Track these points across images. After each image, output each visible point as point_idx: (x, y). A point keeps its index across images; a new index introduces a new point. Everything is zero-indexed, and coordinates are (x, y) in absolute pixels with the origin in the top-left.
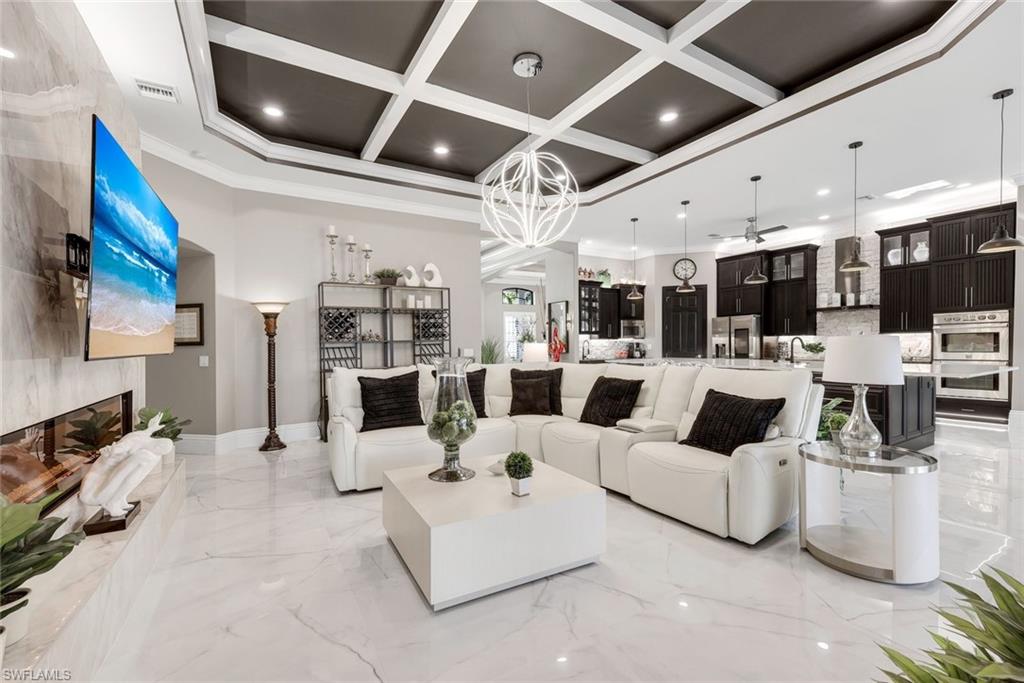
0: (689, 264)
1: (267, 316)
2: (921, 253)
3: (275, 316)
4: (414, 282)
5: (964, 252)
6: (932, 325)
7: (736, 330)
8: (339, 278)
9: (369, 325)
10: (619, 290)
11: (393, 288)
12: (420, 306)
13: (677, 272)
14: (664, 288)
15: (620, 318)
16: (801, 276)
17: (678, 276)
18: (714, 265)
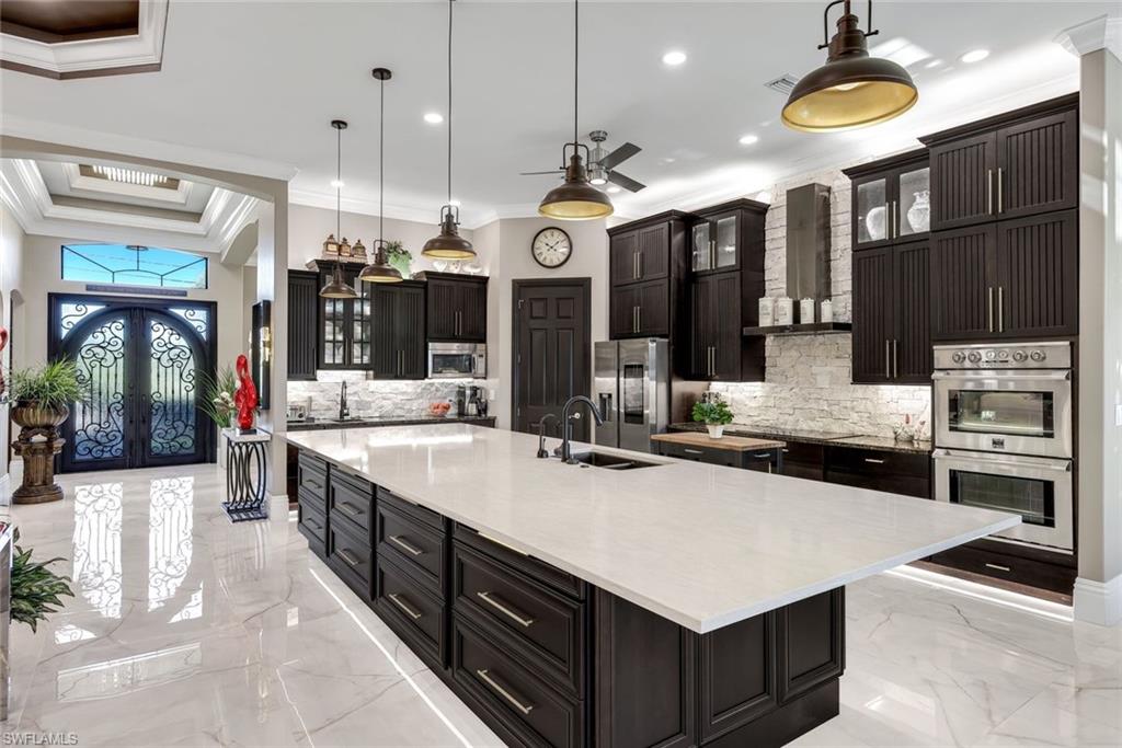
0: (558, 236)
2: (918, 216)
5: (985, 209)
6: (932, 370)
7: (626, 367)
10: (425, 285)
13: (537, 252)
14: (515, 282)
15: (427, 339)
16: (734, 263)
17: (541, 260)
18: (605, 239)
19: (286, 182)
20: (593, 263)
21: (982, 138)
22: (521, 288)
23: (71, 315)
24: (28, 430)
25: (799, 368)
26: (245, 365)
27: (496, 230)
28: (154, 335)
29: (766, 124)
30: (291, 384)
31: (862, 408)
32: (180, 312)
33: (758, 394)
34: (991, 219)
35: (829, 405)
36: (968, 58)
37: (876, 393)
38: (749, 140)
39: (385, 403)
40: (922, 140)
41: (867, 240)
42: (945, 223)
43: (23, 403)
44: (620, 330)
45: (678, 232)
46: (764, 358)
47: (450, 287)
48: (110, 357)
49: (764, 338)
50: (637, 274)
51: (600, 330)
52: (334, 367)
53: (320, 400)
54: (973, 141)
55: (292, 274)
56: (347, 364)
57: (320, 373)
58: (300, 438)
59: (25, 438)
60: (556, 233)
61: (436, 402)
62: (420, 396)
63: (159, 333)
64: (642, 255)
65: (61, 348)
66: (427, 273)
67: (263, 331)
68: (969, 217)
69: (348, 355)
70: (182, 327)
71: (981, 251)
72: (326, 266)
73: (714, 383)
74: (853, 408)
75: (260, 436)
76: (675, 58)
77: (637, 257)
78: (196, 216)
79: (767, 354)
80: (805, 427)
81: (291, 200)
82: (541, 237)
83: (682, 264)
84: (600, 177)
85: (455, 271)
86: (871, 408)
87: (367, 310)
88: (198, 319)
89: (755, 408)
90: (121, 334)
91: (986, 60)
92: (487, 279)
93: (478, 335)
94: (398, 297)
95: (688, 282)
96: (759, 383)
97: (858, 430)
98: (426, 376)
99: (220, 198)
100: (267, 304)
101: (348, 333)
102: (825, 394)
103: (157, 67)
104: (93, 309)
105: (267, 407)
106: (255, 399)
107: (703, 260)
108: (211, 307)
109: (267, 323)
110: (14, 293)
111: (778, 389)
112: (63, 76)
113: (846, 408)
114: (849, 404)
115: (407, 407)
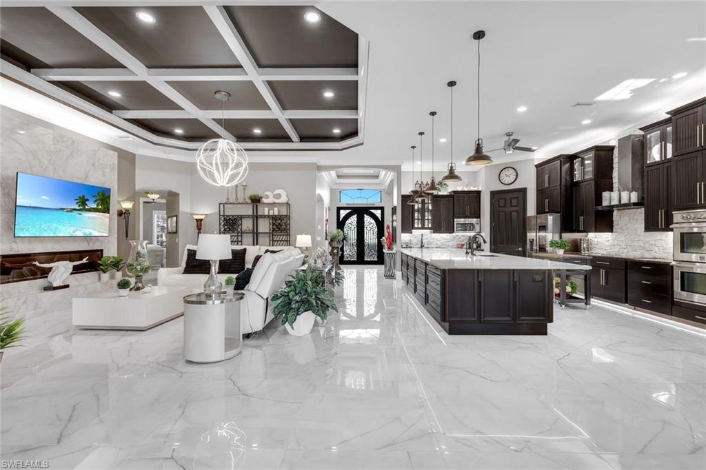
0: (511, 171)
1: (197, 220)
3: (201, 220)
4: (270, 200)
5: (696, 145)
7: (540, 227)
8: (231, 201)
9: (247, 225)
10: (453, 196)
11: (258, 204)
12: (271, 213)
13: (501, 179)
14: (491, 192)
15: (454, 217)
16: (591, 176)
17: (503, 181)
18: (535, 170)
19: (400, 166)
20: (528, 181)
21: (695, 110)
22: (493, 194)
23: (343, 213)
24: (333, 248)
25: (629, 225)
26: (389, 228)
27: (484, 171)
28: (365, 219)
29: (593, 114)
30: (403, 235)
31: (660, 244)
32: (373, 211)
33: (610, 239)
34: (699, 149)
35: (644, 243)
36: (676, 77)
37: (666, 237)
38: (586, 122)
39: (438, 242)
40: (668, 113)
41: (652, 161)
42: (679, 152)
43: (332, 240)
44: (541, 210)
45: (566, 163)
46: (613, 221)
47: (464, 196)
48: (353, 227)
49: (613, 211)
50: (547, 185)
51: (531, 210)
52: (418, 228)
53: (414, 241)
54: (692, 111)
55: (403, 196)
56: (423, 228)
57: (413, 231)
58: (406, 252)
59: (332, 251)
60: (510, 169)
61: (459, 243)
62: (453, 240)
63: (367, 219)
64: (549, 176)
65: (341, 224)
66: (454, 192)
67: (394, 216)
68: (690, 149)
69: (423, 224)
70: (374, 217)
71: (695, 165)
72: (415, 192)
73: (589, 234)
74: (655, 245)
75: (394, 251)
76: (522, 109)
77: (547, 176)
78: (377, 177)
79: (614, 219)
80: (632, 254)
81: (402, 170)
82: (503, 172)
83: (568, 178)
84: (510, 150)
85: (466, 190)
86: (664, 245)
87: (430, 207)
88: (378, 213)
89: (609, 246)
90: (356, 219)
91: (687, 76)
92: (480, 192)
93: (477, 215)
94: (442, 202)
95: (572, 187)
96: (610, 234)
97: (657, 255)
98: (454, 232)
99: (383, 173)
100: (395, 207)
101: (423, 216)
102: (642, 238)
103: (362, 144)
104: (348, 211)
105: (396, 242)
106: (393, 239)
107: (578, 177)
108: (382, 209)
109: (395, 214)
110: (329, 208)
111: (619, 236)
112: (342, 150)
113: (652, 245)
114: (653, 243)
115: (447, 244)
